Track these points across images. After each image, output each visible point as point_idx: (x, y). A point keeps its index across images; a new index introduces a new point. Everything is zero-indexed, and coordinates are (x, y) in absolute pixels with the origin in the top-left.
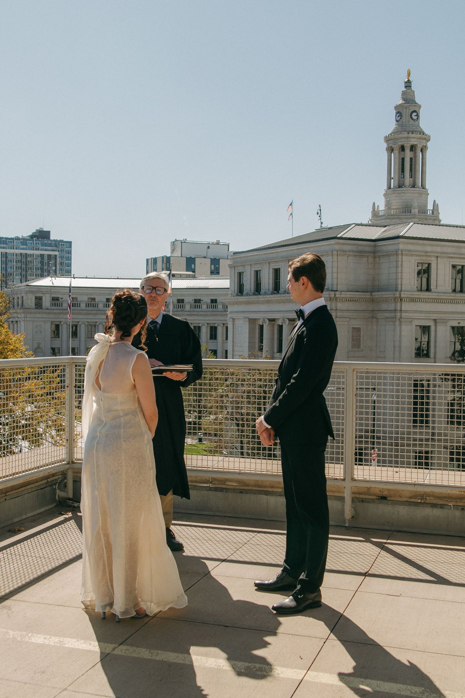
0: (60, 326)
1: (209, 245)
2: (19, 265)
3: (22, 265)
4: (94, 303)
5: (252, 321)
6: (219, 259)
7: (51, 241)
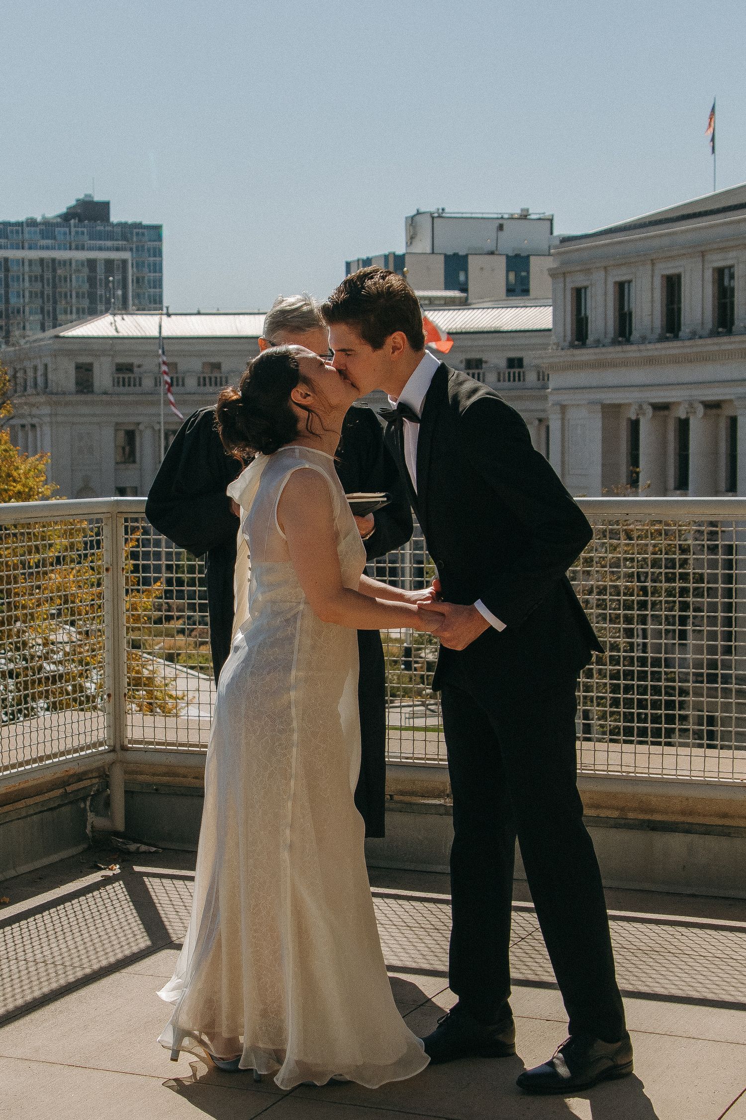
0: (137, 434)
1: (501, 222)
2: (38, 286)
3: (43, 287)
4: (218, 375)
5: (611, 411)
6: (528, 256)
7: (113, 225)
